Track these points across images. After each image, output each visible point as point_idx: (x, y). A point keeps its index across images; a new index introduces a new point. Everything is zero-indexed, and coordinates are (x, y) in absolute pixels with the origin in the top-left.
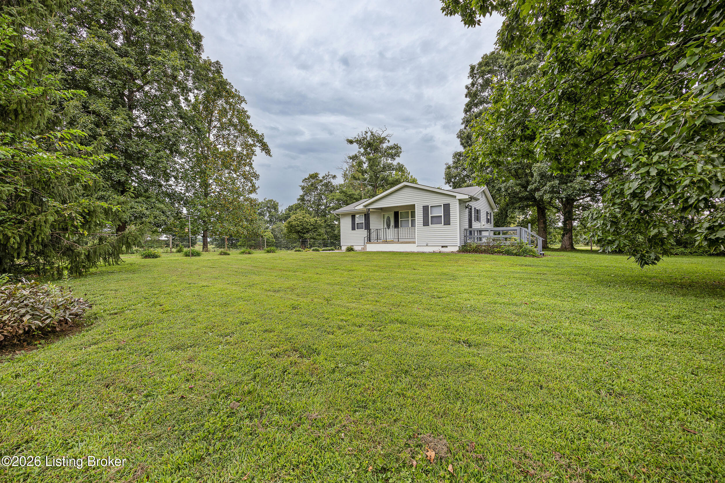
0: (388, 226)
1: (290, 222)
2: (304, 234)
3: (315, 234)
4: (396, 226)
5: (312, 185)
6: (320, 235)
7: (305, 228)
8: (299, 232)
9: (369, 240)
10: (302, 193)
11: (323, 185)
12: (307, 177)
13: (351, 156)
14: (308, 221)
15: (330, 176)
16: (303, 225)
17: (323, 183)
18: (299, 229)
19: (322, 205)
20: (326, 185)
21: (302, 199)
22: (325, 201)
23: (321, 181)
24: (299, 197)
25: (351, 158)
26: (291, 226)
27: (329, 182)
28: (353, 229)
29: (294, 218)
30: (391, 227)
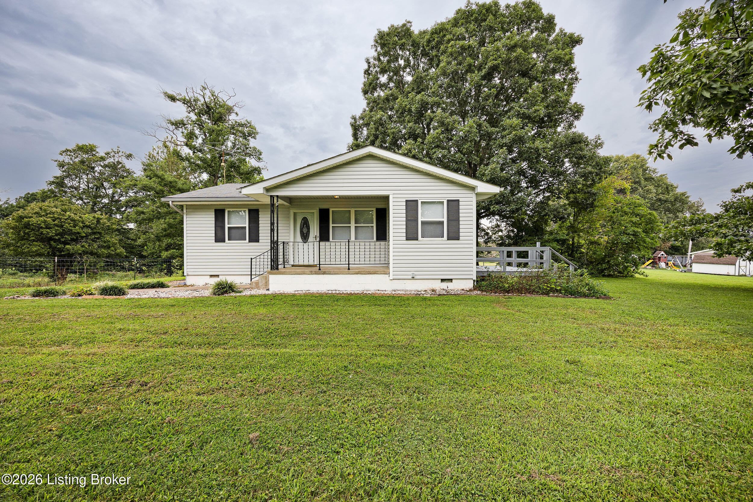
0: (305, 237)
1: (21, 218)
2: (65, 243)
3: (95, 245)
4: (324, 236)
5: (82, 162)
6: (109, 247)
7: (70, 233)
8: (51, 239)
9: (274, 266)
10: (59, 173)
11: (105, 166)
12: (70, 148)
13: (173, 120)
14: (77, 218)
15: (120, 154)
16: (62, 226)
17: (106, 162)
18: (51, 233)
19: (103, 197)
20: (114, 167)
21: (60, 183)
22: (110, 192)
23: (103, 159)
24: (52, 179)
25: (173, 124)
26: (27, 226)
27: (119, 163)
28: (219, 238)
29: (37, 210)
30: (311, 238)
